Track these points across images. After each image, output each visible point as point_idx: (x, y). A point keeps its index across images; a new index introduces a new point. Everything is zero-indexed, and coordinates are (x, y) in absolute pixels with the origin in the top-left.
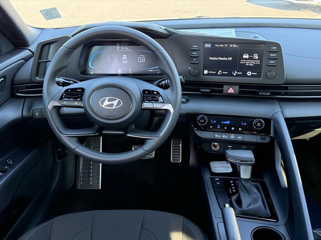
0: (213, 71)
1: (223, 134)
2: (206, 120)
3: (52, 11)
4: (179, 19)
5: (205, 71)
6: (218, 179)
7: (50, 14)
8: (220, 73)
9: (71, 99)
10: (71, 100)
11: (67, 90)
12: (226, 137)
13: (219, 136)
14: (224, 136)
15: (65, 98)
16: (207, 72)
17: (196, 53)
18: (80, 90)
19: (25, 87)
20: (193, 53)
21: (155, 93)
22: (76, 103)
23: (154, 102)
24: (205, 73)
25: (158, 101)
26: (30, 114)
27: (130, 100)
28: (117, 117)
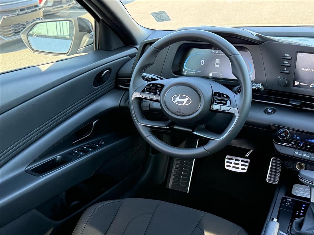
0: (304, 84)
1: (305, 152)
2: (288, 134)
3: (162, 14)
4: (298, 26)
5: (296, 82)
6: (290, 200)
7: (160, 16)
8: (312, 86)
9: (152, 93)
10: (150, 94)
11: (149, 85)
12: (307, 156)
13: (299, 154)
14: (305, 155)
15: (146, 91)
16: (298, 84)
17: (288, 62)
18: (160, 86)
19: (127, 81)
20: (285, 62)
21: (225, 96)
22: (154, 97)
23: (222, 104)
24: (295, 84)
25: (226, 105)
26: (126, 105)
27: (199, 100)
28: (185, 114)
